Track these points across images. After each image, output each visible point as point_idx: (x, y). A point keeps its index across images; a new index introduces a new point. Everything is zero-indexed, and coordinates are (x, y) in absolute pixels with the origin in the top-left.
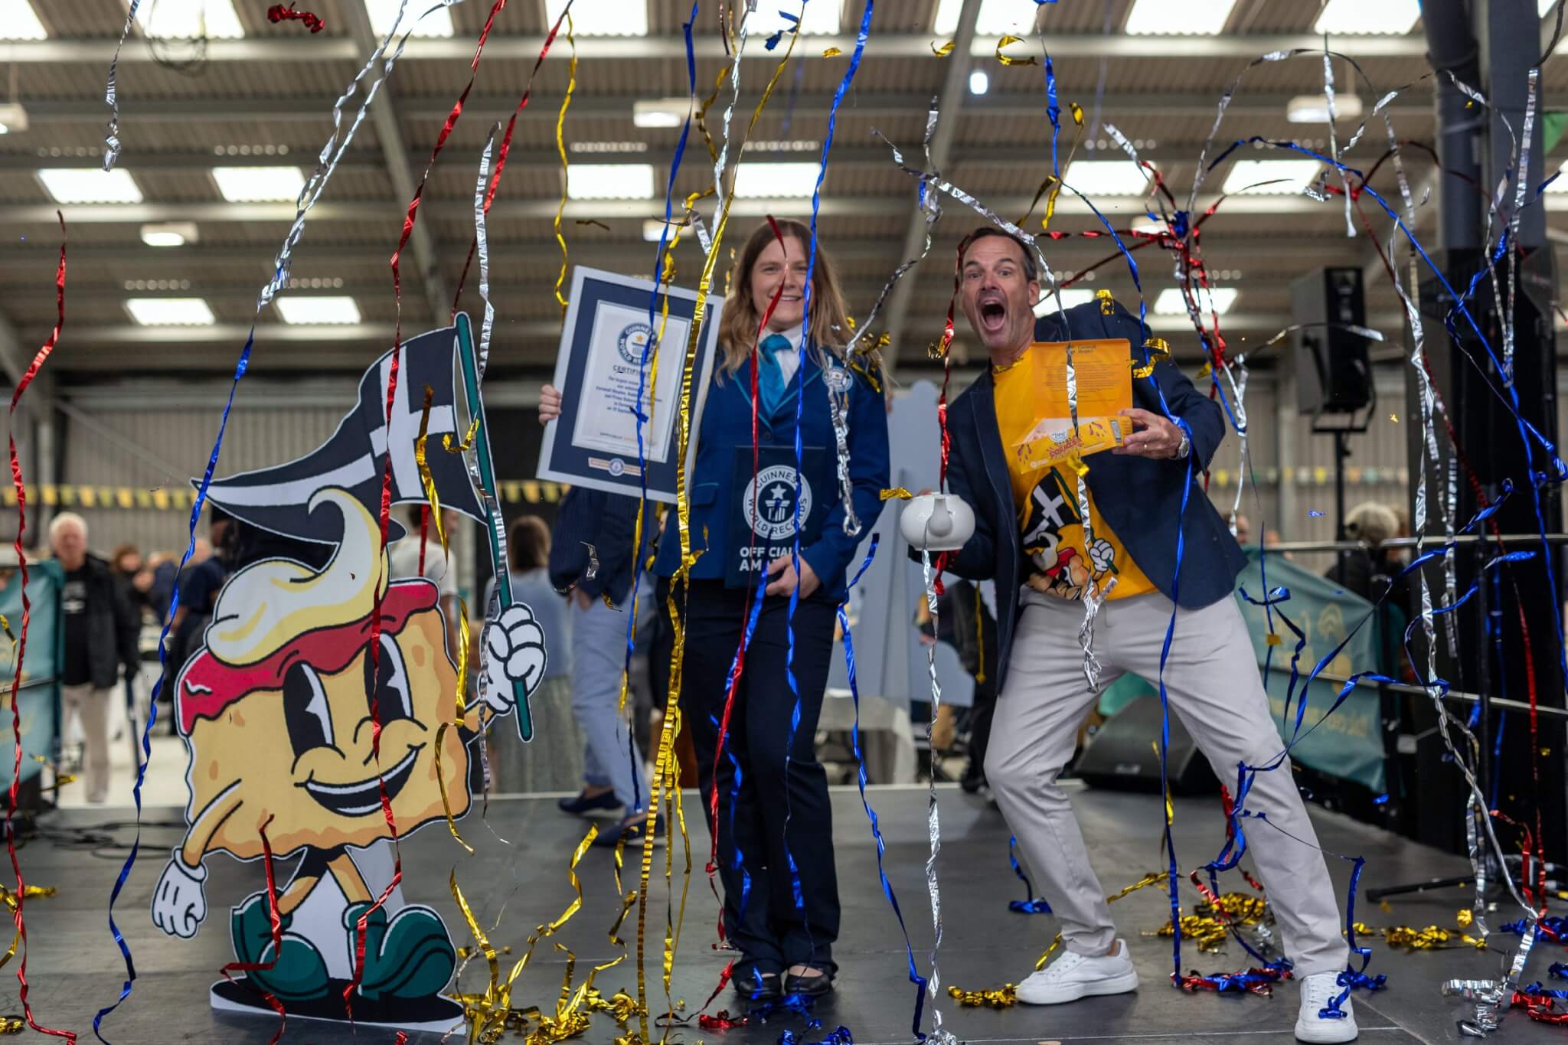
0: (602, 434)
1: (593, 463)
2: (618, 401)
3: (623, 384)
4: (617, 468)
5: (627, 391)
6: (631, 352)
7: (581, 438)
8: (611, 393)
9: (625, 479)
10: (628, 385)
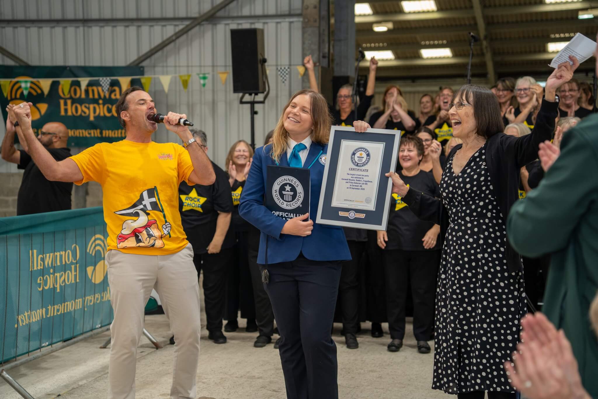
0: (345, 200)
1: (341, 214)
2: (351, 184)
3: (354, 176)
4: (352, 215)
5: (355, 179)
6: (357, 161)
7: (335, 203)
8: (349, 181)
9: (356, 220)
10: (356, 176)
